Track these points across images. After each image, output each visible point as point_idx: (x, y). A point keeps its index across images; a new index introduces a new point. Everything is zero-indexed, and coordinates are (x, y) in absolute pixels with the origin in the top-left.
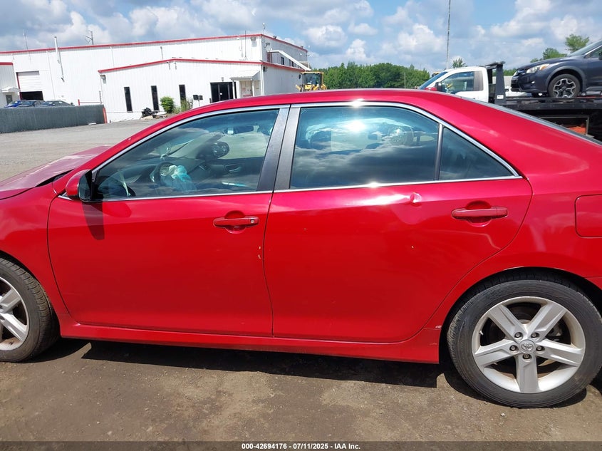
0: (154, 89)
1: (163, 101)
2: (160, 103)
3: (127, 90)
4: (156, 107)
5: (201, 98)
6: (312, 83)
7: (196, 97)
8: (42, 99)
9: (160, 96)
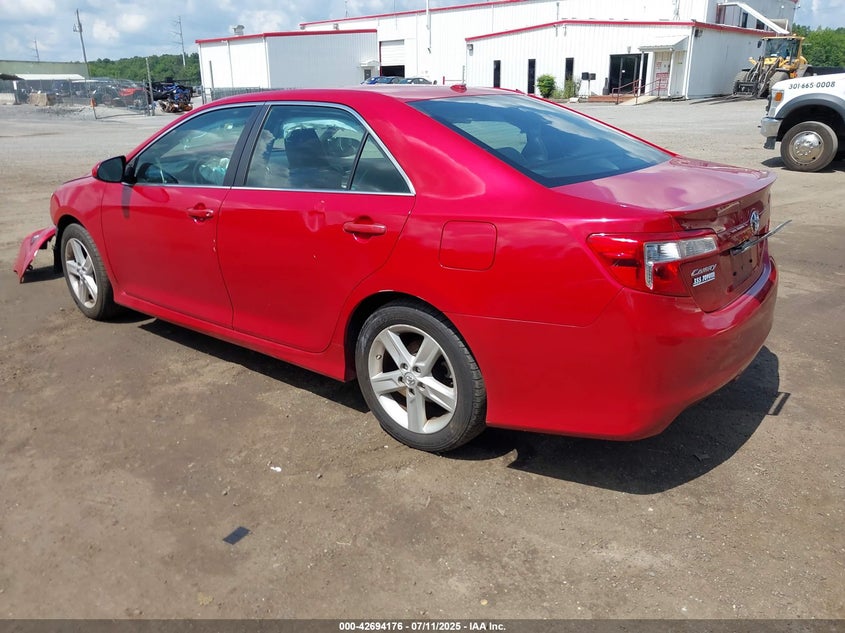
0: (532, 64)
1: (541, 80)
2: (536, 83)
3: (497, 65)
4: (531, 90)
5: (593, 77)
6: (779, 55)
7: (586, 76)
8: (404, 76)
9: (538, 74)
